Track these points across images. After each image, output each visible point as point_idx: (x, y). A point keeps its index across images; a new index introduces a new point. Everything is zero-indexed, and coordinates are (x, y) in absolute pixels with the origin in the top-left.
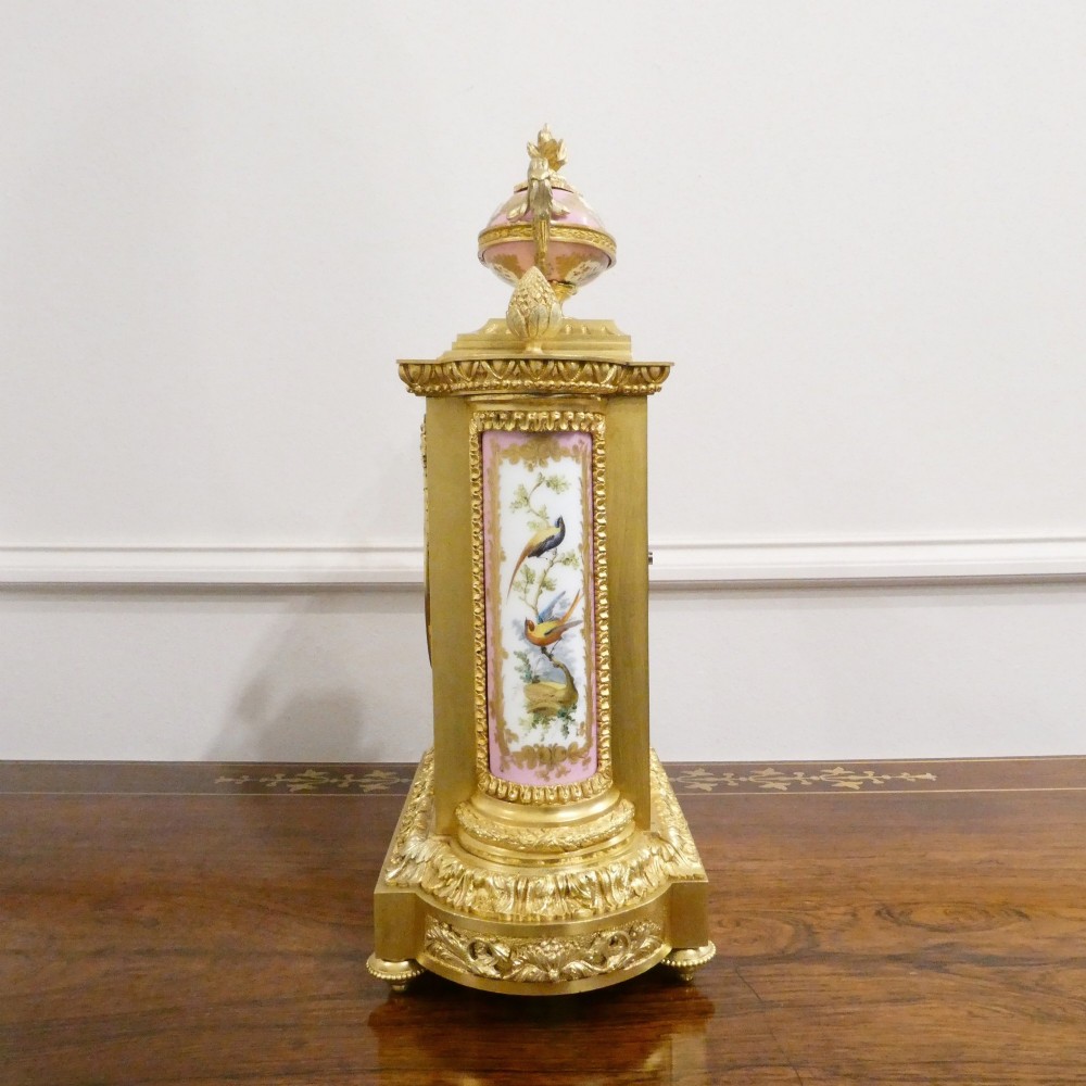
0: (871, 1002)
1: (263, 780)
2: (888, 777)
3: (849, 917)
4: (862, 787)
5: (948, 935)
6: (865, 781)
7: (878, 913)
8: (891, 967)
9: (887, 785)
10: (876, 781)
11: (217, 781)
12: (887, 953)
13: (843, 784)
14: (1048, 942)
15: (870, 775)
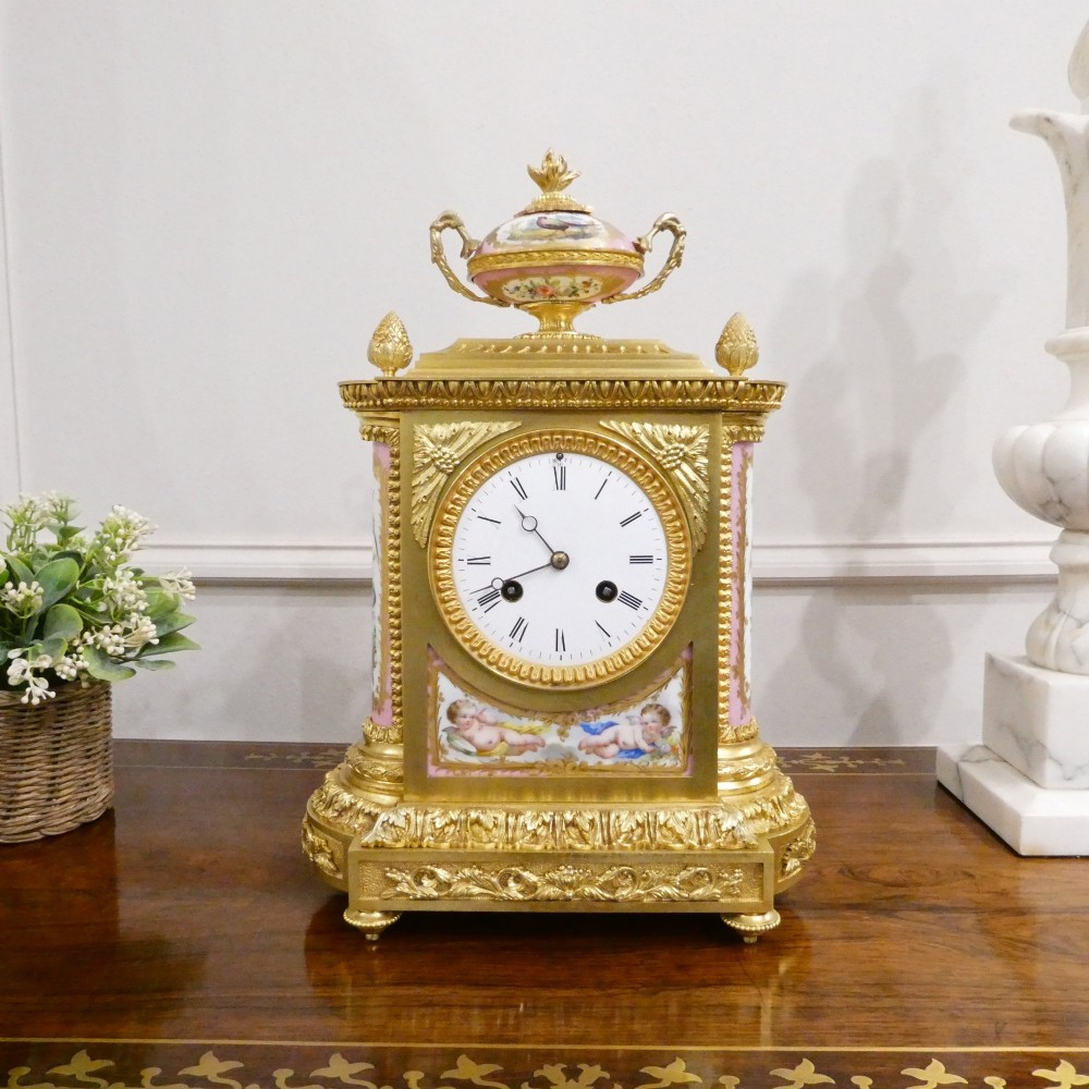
0: (828, 939)
1: (288, 757)
2: (861, 762)
3: (815, 874)
4: (837, 770)
5: (901, 889)
6: (840, 765)
7: (841, 872)
8: (848, 913)
9: (860, 768)
10: (851, 765)
11: (248, 757)
12: (846, 902)
13: (820, 767)
14: (986, 895)
15: (845, 760)
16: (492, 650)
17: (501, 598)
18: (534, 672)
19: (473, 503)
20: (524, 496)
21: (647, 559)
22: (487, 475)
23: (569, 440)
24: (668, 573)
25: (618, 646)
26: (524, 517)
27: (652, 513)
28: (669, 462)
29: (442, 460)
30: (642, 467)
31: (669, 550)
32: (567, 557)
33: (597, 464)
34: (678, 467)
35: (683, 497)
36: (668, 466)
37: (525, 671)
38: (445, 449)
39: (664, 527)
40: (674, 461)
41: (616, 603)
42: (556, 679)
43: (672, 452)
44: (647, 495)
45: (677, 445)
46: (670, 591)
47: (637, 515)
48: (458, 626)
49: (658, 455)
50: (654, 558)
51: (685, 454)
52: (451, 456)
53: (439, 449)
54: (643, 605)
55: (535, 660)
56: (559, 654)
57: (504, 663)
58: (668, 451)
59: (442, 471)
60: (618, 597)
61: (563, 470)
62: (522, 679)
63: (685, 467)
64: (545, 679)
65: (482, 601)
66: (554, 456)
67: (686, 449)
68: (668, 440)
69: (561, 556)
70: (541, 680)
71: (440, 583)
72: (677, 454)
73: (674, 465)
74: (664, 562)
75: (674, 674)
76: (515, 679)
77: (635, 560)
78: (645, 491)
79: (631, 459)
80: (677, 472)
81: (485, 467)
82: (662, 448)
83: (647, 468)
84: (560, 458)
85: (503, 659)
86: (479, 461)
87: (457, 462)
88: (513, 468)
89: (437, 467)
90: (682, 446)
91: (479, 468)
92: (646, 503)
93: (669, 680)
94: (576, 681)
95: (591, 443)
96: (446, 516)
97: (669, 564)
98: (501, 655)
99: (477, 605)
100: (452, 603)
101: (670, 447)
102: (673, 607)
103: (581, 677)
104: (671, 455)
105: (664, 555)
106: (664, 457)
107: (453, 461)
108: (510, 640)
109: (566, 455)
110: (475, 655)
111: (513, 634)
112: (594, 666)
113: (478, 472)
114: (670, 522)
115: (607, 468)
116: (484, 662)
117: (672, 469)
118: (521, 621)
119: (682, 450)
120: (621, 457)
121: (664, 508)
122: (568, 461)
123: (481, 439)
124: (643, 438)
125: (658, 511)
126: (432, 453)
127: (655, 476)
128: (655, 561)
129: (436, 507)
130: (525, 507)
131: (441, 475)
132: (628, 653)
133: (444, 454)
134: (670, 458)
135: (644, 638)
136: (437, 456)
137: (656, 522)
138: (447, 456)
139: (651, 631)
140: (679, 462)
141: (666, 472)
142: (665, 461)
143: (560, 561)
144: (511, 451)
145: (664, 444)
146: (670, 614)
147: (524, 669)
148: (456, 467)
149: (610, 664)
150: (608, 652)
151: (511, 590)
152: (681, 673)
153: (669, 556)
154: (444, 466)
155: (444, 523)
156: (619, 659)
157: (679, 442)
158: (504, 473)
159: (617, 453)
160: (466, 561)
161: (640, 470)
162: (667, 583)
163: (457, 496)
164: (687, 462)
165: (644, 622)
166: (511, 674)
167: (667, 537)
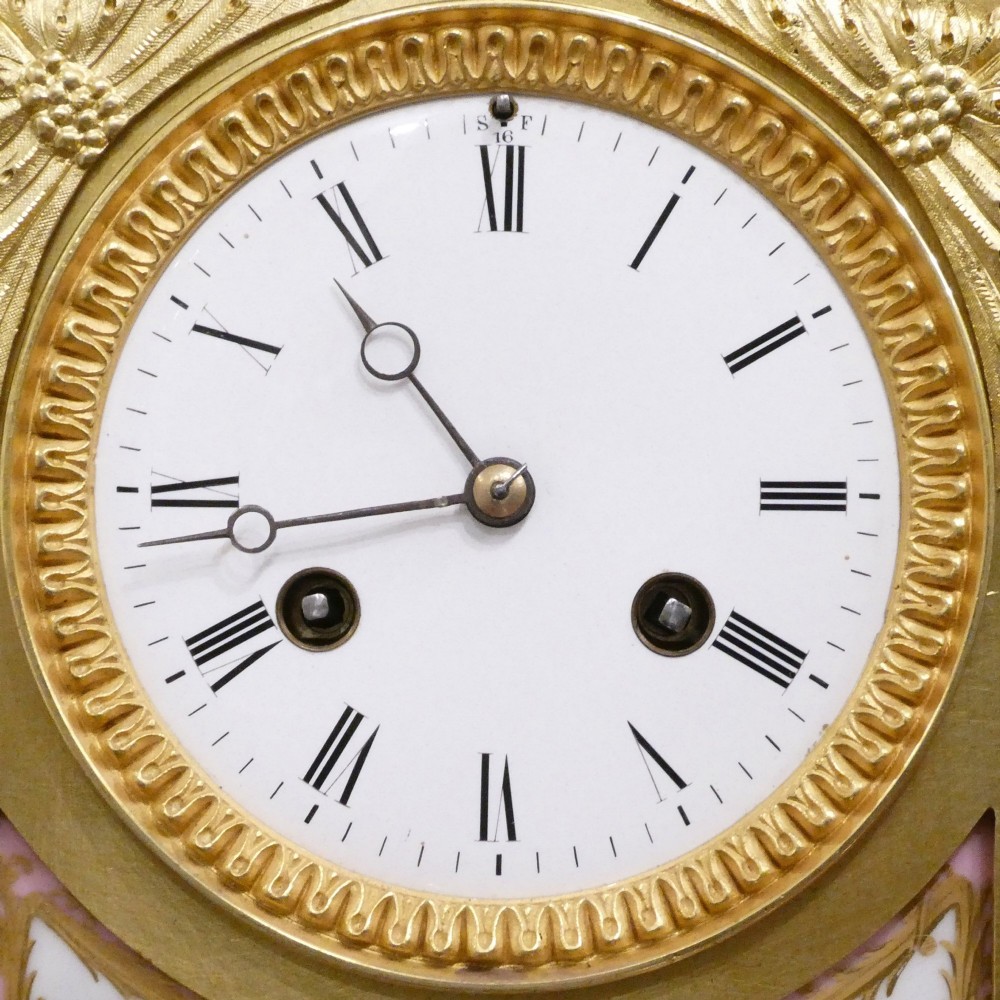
16: (239, 829)
17: (274, 634)
18: (396, 916)
19: (179, 276)
20: (369, 252)
21: (826, 496)
22: (231, 169)
23: (538, 46)
24: (903, 546)
25: (714, 822)
26: (367, 324)
27: (844, 322)
28: (909, 132)
29: (62, 110)
30: (865, 215)
31: (905, 463)
32: (526, 475)
33: (641, 137)
34: (941, 148)
35: (959, 264)
36: (902, 145)
37: (362, 914)
38: (70, 70)
39: (889, 375)
40: (928, 127)
41: (707, 656)
42: (479, 946)
43: (918, 93)
44: (826, 254)
45: (935, 68)
46: (910, 614)
47: (790, 330)
48: (111, 741)
49: (865, 104)
50: (852, 492)
51: (968, 104)
52: (98, 94)
53: (53, 68)
54: (808, 667)
55: (399, 876)
56: (489, 850)
57: (282, 881)
58: (903, 91)
59: (66, 150)
60: (715, 635)
61: (515, 159)
62: (355, 944)
63: (965, 151)
64: (435, 945)
65: (206, 645)
66: (480, 106)
67: (971, 87)
68: (903, 54)
69: (505, 474)
70: (421, 946)
71: (45, 575)
72: (936, 103)
73: (923, 141)
74: (889, 508)
75: (922, 939)
76: (324, 946)
77: (780, 496)
78: (816, 241)
79: (765, 119)
80: (936, 167)
81: (226, 137)
82: (883, 79)
83: (827, 154)
84: (503, 114)
85: (280, 867)
86: (200, 119)
87: (120, 120)
88: (330, 149)
89: (46, 136)
90: (956, 72)
91: (200, 142)
92: (824, 288)
93: (904, 958)
94: (558, 956)
95: (617, 56)
96: (71, 321)
97: (906, 514)
98: (272, 852)
99: (186, 661)
100: (91, 650)
101: (910, 77)
102: (924, 675)
103: (574, 940)
104: (917, 105)
105: (887, 482)
106: (891, 112)
107: (105, 114)
108: (309, 795)
109: (526, 106)
110: (169, 848)
111: (317, 775)
112: (625, 899)
113: (196, 156)
114: (912, 353)
115: (678, 154)
116: (203, 877)
117: (921, 157)
118: (350, 721)
119: (954, 86)
120: (731, 112)
121: (889, 301)
122: (534, 126)
123: (213, 33)
124: (810, 40)
125: (866, 316)
126: (27, 82)
127: (857, 185)
128: (852, 500)
129: (34, 288)
130: (374, 289)
131: (56, 167)
132: (752, 848)
133: (71, 85)
134: (909, 118)
135: (811, 790)
136: (42, 92)
137: (860, 359)
138: (83, 94)
139: (841, 766)
140: (943, 131)
141: (893, 169)
142: (891, 127)
143: (500, 494)
144: (324, 83)
145: (890, 65)
146: (909, 701)
147: (357, 906)
148: (117, 138)
149: (681, 889)
150: (678, 845)
151: (316, 603)
152: (946, 931)
153: (905, 482)
154: (70, 132)
155: (68, 347)
156: (717, 869)
157: (945, 59)
158: (293, 168)
159: (714, 98)
160: (145, 496)
161: (797, 161)
162: (897, 586)
163: (116, 244)
164: (974, 134)
165: (810, 733)
166: (313, 926)
167: (900, 415)
